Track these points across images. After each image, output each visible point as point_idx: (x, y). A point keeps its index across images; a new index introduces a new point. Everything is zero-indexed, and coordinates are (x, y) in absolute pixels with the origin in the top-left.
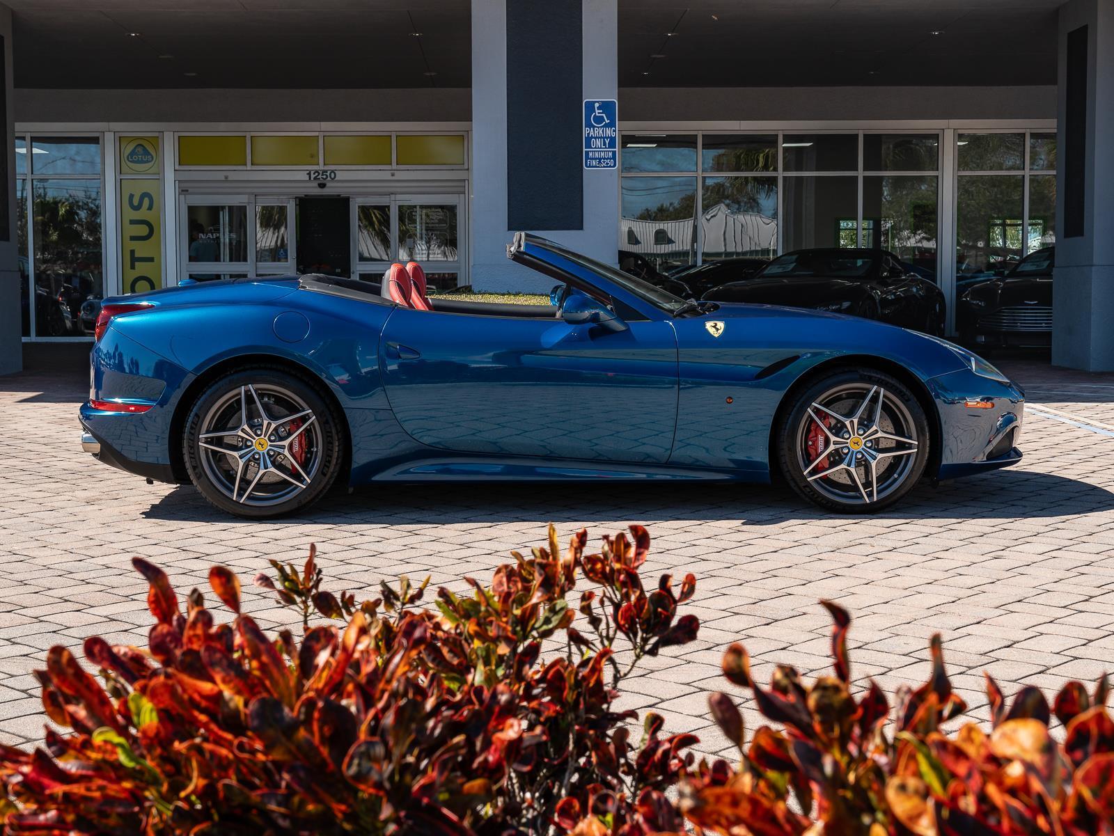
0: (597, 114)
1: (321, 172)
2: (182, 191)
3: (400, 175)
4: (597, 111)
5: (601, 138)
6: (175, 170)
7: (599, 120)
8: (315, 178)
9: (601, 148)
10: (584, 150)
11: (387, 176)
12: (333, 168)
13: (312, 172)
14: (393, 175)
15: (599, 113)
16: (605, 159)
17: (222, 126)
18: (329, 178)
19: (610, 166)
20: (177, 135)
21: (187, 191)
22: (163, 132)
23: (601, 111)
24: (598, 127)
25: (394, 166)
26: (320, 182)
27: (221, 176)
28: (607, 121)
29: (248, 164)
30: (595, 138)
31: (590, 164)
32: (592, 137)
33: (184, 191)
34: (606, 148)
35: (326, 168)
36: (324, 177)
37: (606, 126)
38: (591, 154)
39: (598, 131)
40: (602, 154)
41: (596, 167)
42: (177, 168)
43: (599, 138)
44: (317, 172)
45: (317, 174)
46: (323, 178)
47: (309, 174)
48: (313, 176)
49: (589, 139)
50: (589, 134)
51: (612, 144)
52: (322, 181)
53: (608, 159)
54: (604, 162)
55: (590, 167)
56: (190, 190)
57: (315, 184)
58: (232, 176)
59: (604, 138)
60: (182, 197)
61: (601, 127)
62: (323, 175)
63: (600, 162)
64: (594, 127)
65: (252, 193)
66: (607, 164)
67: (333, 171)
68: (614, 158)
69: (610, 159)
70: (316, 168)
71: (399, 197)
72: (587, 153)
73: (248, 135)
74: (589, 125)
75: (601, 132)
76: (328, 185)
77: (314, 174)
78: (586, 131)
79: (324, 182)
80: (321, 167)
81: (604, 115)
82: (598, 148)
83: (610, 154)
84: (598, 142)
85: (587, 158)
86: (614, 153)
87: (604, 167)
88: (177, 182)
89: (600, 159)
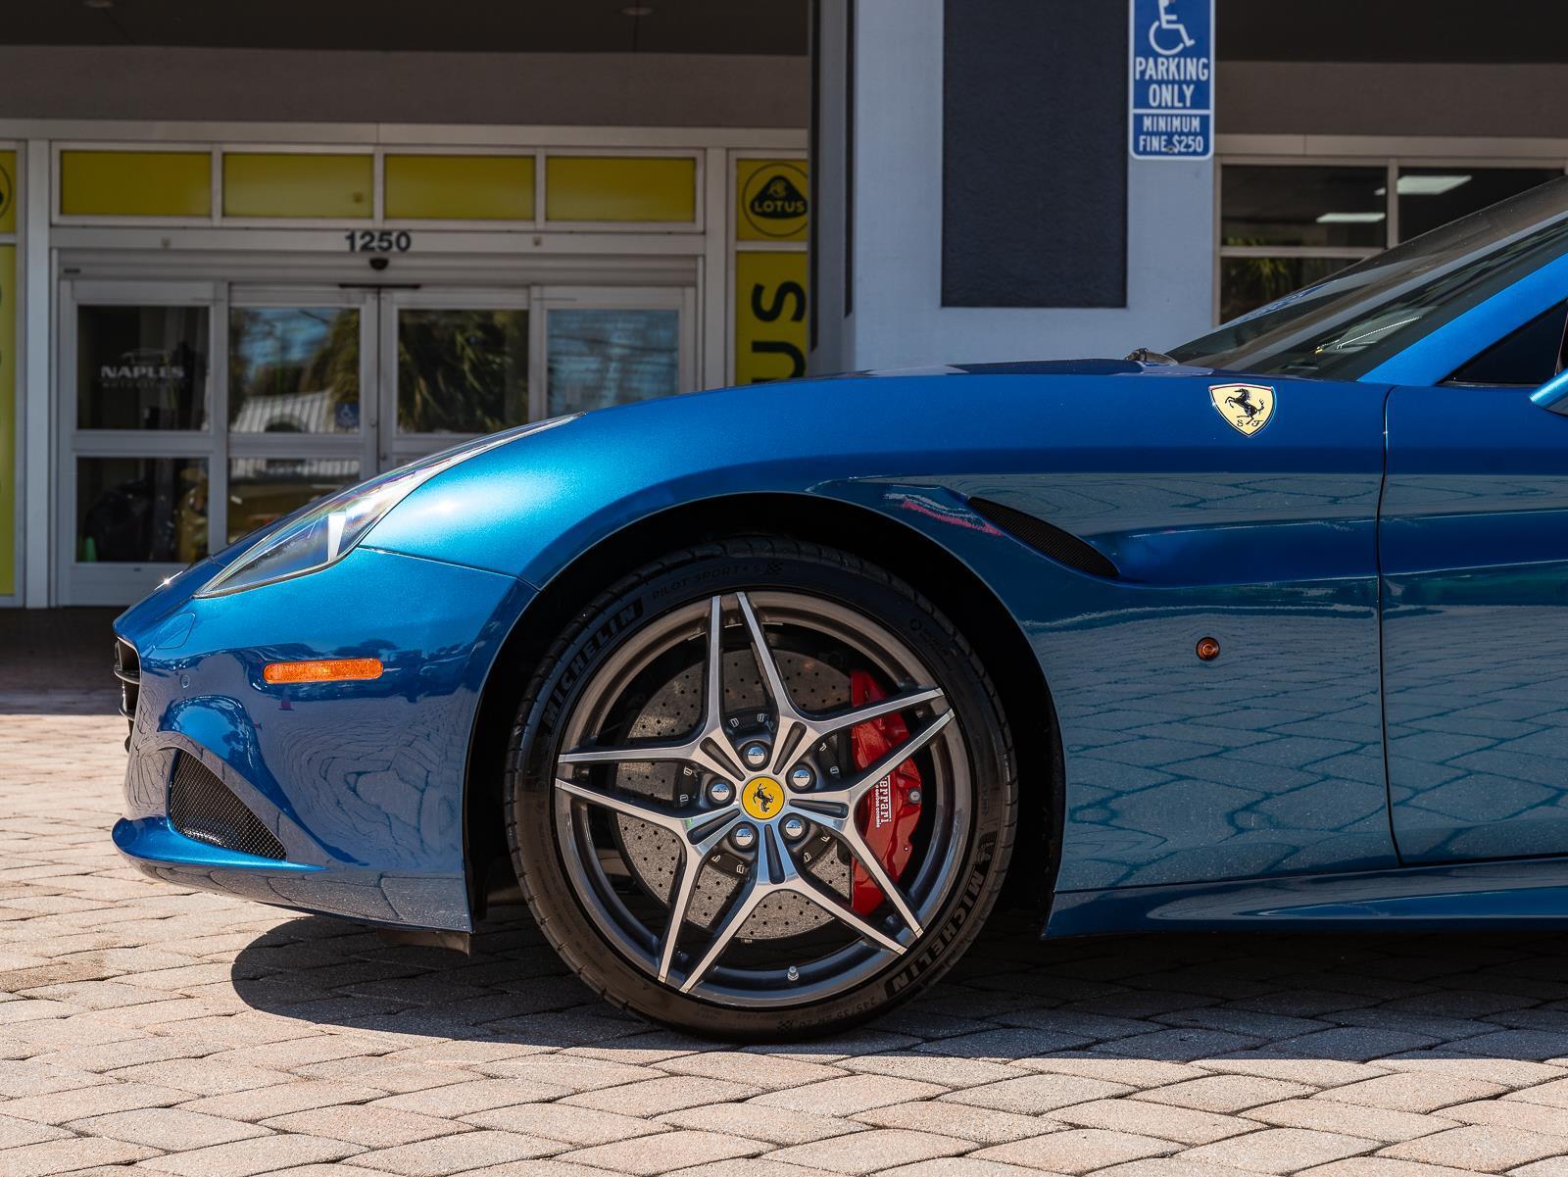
0: (1165, 26)
1: (377, 235)
2: (67, 271)
3: (551, 245)
4: (1164, 17)
5: (1173, 82)
6: (51, 225)
7: (1168, 39)
8: (365, 248)
9: (1173, 107)
10: (1132, 111)
11: (525, 244)
12: (403, 225)
13: (358, 235)
14: (537, 243)
15: (1169, 22)
16: (1181, 134)
17: (160, 128)
18: (395, 249)
19: (1195, 153)
20: (57, 147)
21: (77, 271)
22: (26, 141)
23: (1174, 17)
24: (1167, 57)
25: (541, 224)
26: (373, 255)
27: (153, 240)
28: (1189, 43)
29: (214, 213)
30: (1160, 83)
31: (1145, 146)
32: (1151, 81)
33: (70, 272)
34: (1185, 107)
35: (389, 225)
36: (385, 244)
37: (1186, 53)
38: (1147, 123)
39: (1165, 66)
40: (1176, 123)
41: (1160, 153)
42: (56, 219)
43: (1167, 82)
44: (367, 233)
45: (367, 238)
46: (381, 247)
47: (351, 238)
48: (359, 243)
49: (1143, 85)
50: (1143, 73)
51: (1200, 100)
52: (378, 254)
53: (1187, 135)
54: (1180, 142)
55: (1145, 152)
56: (84, 270)
57: (364, 260)
58: (179, 241)
59: (1180, 83)
60: (66, 285)
61: (1174, 56)
62: (381, 240)
63: (1169, 142)
64: (1156, 56)
65: (223, 279)
66: (1188, 146)
67: (404, 233)
68: (1204, 132)
69: (1195, 134)
70: (367, 224)
71: (549, 291)
72: (1139, 119)
73: (217, 152)
74: (1145, 51)
75: (1173, 68)
76: (393, 262)
77: (363, 237)
78: (1136, 66)
79: (384, 255)
80: (378, 224)
81: (1181, 27)
82: (1166, 107)
83: (1196, 123)
84: (1167, 94)
85: (1139, 129)
86: (1204, 120)
87: (1180, 153)
88: (55, 253)
89: (1170, 135)
